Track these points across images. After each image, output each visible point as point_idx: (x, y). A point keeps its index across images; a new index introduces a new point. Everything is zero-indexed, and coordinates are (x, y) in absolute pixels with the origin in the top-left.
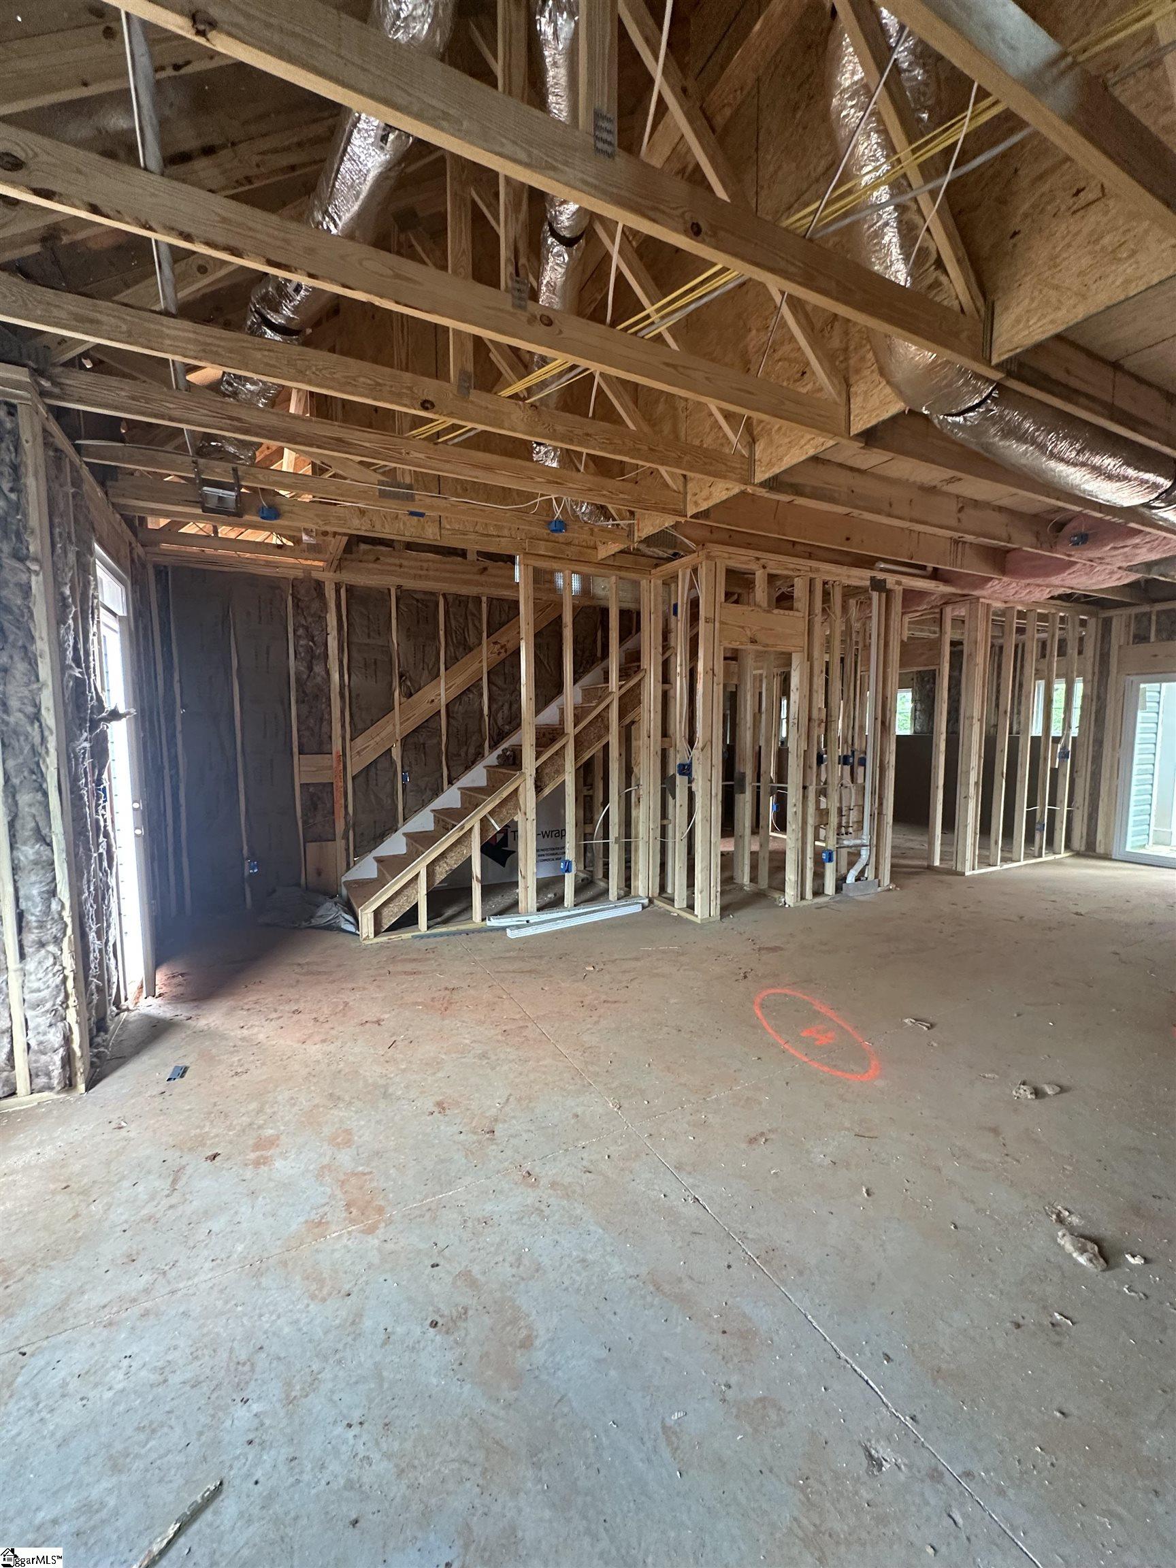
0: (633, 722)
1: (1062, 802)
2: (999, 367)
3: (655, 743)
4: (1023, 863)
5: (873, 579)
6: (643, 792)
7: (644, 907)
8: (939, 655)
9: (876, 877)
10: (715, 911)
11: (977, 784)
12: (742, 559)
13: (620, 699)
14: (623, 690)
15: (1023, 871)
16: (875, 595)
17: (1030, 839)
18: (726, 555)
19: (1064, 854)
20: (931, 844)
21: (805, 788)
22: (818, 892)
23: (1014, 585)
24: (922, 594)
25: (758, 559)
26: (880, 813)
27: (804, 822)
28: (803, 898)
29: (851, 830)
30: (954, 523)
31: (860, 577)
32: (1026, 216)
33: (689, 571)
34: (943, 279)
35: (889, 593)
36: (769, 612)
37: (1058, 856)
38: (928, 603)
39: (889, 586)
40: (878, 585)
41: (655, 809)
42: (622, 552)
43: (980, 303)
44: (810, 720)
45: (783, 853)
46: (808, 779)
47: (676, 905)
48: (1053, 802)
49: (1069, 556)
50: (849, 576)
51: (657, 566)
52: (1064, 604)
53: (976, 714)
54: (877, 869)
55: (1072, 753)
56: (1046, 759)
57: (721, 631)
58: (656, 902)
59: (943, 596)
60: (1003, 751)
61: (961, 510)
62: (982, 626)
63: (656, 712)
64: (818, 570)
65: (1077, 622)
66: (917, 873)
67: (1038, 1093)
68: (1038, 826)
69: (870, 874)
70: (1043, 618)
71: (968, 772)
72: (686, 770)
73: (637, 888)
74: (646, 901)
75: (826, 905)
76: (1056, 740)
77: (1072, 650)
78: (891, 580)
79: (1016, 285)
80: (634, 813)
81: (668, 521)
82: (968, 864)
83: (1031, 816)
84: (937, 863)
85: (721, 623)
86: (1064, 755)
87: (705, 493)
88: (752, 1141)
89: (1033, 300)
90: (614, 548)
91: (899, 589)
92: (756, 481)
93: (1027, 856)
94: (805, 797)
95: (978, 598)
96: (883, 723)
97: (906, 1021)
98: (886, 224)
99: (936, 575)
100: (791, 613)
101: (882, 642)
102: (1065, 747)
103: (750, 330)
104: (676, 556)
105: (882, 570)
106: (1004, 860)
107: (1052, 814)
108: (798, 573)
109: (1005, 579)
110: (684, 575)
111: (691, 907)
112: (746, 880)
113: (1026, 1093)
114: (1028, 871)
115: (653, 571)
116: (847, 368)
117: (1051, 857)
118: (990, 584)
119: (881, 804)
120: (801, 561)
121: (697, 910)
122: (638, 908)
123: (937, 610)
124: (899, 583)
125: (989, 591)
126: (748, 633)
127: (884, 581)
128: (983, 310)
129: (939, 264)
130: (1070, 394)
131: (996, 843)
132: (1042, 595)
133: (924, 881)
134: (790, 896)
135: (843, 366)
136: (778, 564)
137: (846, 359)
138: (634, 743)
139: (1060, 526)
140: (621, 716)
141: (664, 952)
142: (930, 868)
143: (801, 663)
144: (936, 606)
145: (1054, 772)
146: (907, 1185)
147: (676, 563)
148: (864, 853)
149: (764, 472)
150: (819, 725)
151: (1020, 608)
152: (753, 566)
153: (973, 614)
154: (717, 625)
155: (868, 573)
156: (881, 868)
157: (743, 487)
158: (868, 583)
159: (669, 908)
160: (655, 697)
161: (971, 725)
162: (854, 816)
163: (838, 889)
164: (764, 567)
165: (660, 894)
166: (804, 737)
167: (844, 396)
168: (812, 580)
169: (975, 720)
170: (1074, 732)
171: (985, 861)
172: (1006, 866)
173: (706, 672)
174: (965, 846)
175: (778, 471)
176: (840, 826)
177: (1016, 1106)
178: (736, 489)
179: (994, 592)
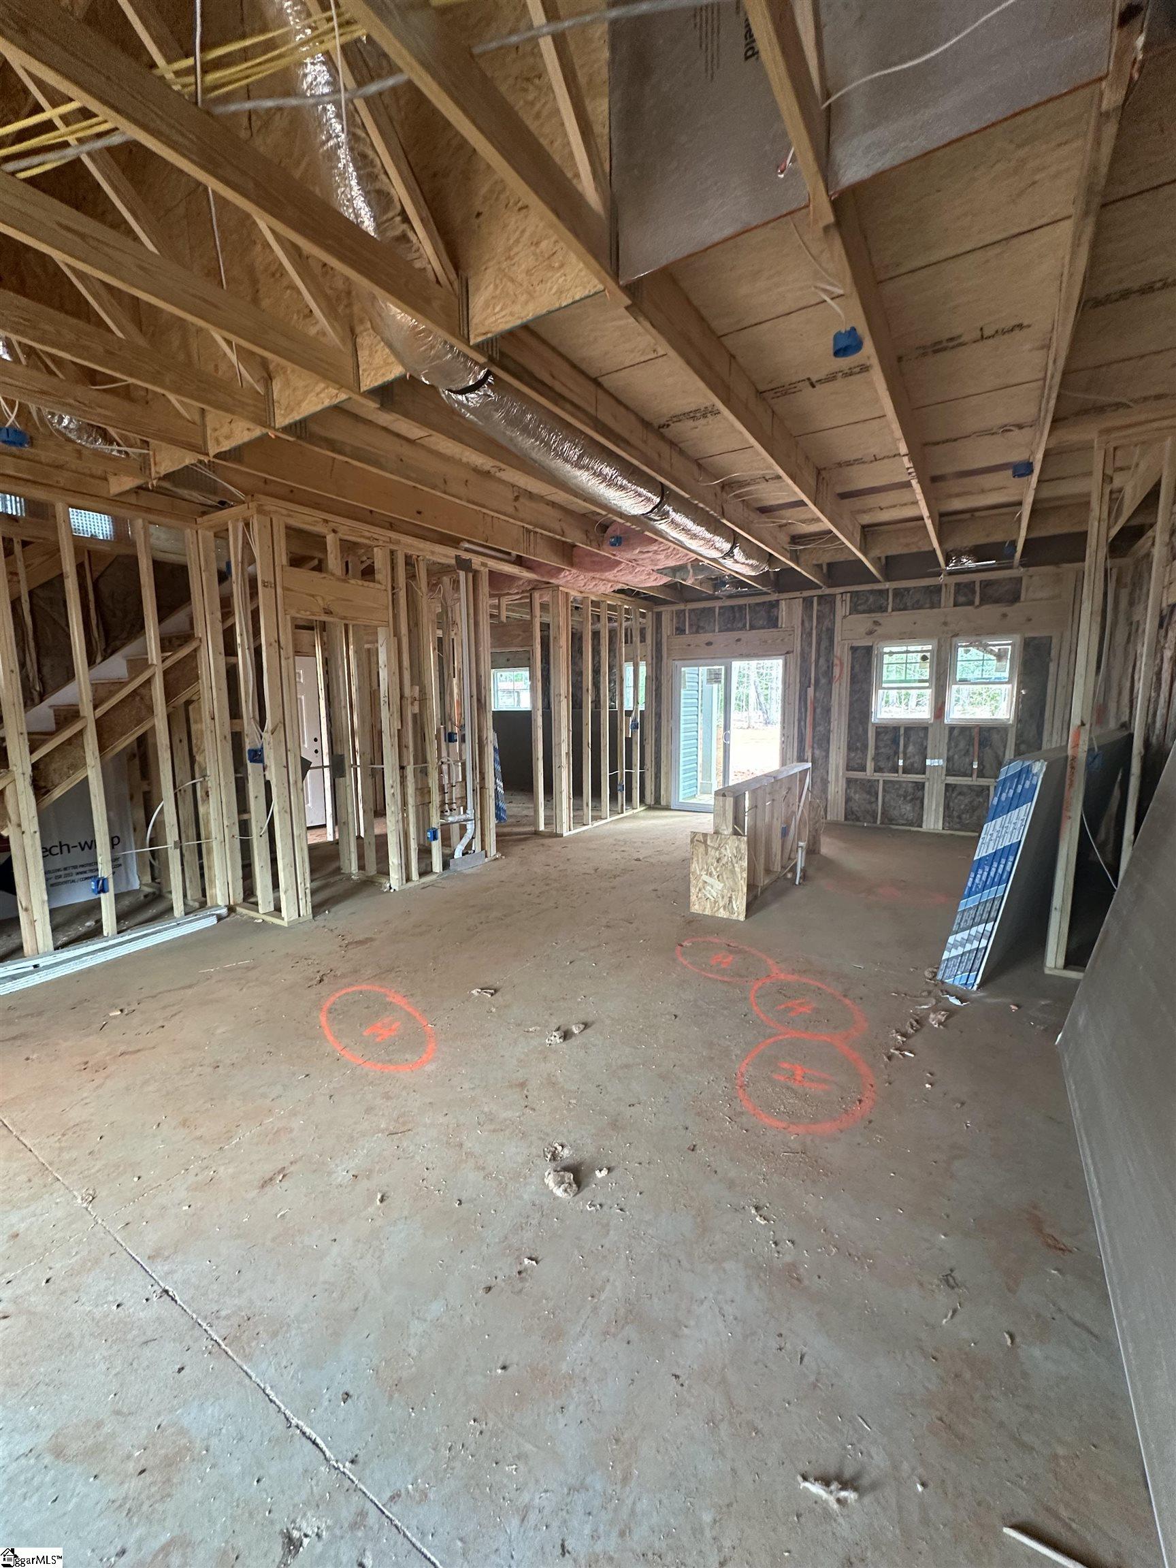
0: (188, 703)
1: (636, 765)
2: (479, 348)
3: (222, 725)
4: (609, 820)
5: (457, 557)
6: (211, 783)
7: (220, 918)
8: (531, 637)
9: (483, 848)
10: (306, 910)
11: (567, 754)
12: (307, 519)
13: (165, 673)
14: (169, 663)
15: (607, 827)
16: (462, 574)
17: (613, 797)
18: (284, 512)
19: (640, 809)
20: (536, 811)
21: (402, 768)
22: (425, 871)
23: (582, 577)
24: (511, 578)
25: (326, 521)
26: (482, 788)
27: (405, 803)
28: (408, 879)
29: (454, 806)
30: (511, 510)
31: (445, 555)
32: (485, 199)
33: (241, 525)
34: (411, 234)
35: (476, 574)
36: (345, 581)
37: (635, 811)
38: (518, 587)
39: (474, 567)
40: (464, 565)
41: (228, 803)
42: (139, 487)
43: (453, 276)
44: (402, 697)
45: (386, 836)
46: (405, 758)
47: (261, 911)
48: (629, 765)
49: (614, 555)
50: (433, 553)
51: (204, 513)
52: (627, 598)
53: (563, 691)
54: (483, 841)
55: (640, 725)
56: (621, 730)
57: (284, 597)
58: (239, 909)
59: (530, 581)
60: (587, 724)
61: (517, 498)
62: (562, 611)
63: (219, 689)
64: (398, 542)
65: (638, 614)
66: (525, 839)
67: (566, 1035)
68: (619, 788)
69: (476, 846)
70: (611, 607)
71: (560, 744)
72: (257, 756)
73: (214, 897)
74: (224, 911)
75: (432, 885)
76: (629, 713)
77: (637, 639)
78: (476, 561)
79: (484, 268)
80: (201, 810)
81: (189, 459)
82: (565, 827)
83: (613, 779)
84: (542, 828)
85: (284, 589)
86: (635, 727)
87: (225, 430)
88: (267, 1182)
89: (496, 287)
90: (128, 483)
91: (484, 571)
92: (277, 426)
93: (613, 812)
94: (403, 778)
95: (558, 586)
96: (479, 700)
97: (474, 992)
98: (338, 146)
99: (519, 561)
100: (371, 584)
101: (472, 621)
102: (635, 720)
103: (255, 243)
104: (223, 505)
105: (467, 550)
106: (595, 818)
107: (629, 776)
108: (375, 543)
109: (574, 571)
110: (235, 529)
111: (278, 909)
112: (354, 868)
113: (556, 1039)
114: (612, 826)
115: (199, 520)
116: (351, 316)
117: (630, 812)
118: (562, 575)
119: (483, 778)
120: (378, 530)
121: (284, 913)
122: (214, 920)
123: (528, 594)
124: (484, 565)
125: (565, 580)
126: (320, 602)
127: (470, 560)
128: (456, 285)
129: (406, 219)
130: (558, 398)
131: (587, 805)
132: (607, 589)
133: (529, 847)
134: (395, 879)
135: (348, 311)
136: (349, 529)
137: (349, 305)
138: (194, 727)
139: (604, 528)
140: (169, 695)
141: (230, 970)
142: (537, 833)
143: (387, 639)
144: (527, 591)
145: (629, 741)
146: (426, 1173)
147: (225, 513)
148: (470, 827)
149: (284, 416)
150: (412, 704)
151: (594, 599)
152: (320, 529)
153: (555, 598)
154: (279, 590)
155: (452, 552)
156: (487, 839)
157: (265, 431)
158: (453, 562)
159: (253, 914)
160: (217, 672)
161: (560, 702)
162: (456, 792)
163: (446, 865)
164: (334, 531)
165: (245, 900)
166: (396, 715)
167: (350, 346)
168: (392, 552)
169: (563, 698)
170: (642, 707)
171: (578, 820)
172: (596, 824)
173: (269, 645)
174: (561, 811)
175: (298, 418)
176: (443, 803)
177: (545, 1053)
178: (258, 432)
179: (567, 581)
